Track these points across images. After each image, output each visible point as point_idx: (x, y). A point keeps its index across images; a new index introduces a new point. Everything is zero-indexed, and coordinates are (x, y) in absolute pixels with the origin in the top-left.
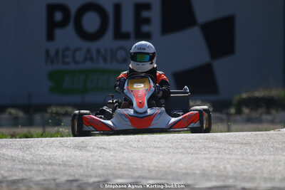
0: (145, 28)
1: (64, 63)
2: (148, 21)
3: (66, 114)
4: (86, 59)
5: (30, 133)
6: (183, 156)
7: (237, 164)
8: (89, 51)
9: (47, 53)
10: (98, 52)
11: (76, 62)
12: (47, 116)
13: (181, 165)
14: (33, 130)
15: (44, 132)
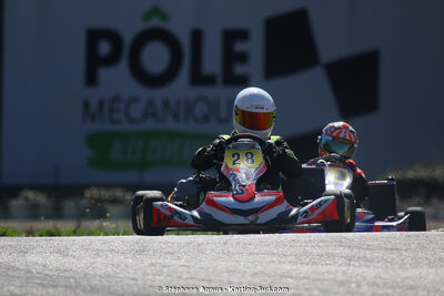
0: (239, 69)
1: (112, 121)
2: (243, 58)
3: (115, 201)
4: (145, 116)
5: (56, 229)
6: (294, 267)
7: (378, 281)
8: (151, 103)
9: (86, 104)
10: (166, 104)
11: (131, 120)
12: (84, 202)
13: (290, 280)
14: (61, 225)
15: (78, 227)
